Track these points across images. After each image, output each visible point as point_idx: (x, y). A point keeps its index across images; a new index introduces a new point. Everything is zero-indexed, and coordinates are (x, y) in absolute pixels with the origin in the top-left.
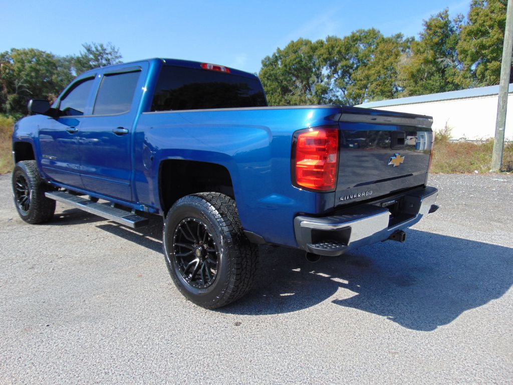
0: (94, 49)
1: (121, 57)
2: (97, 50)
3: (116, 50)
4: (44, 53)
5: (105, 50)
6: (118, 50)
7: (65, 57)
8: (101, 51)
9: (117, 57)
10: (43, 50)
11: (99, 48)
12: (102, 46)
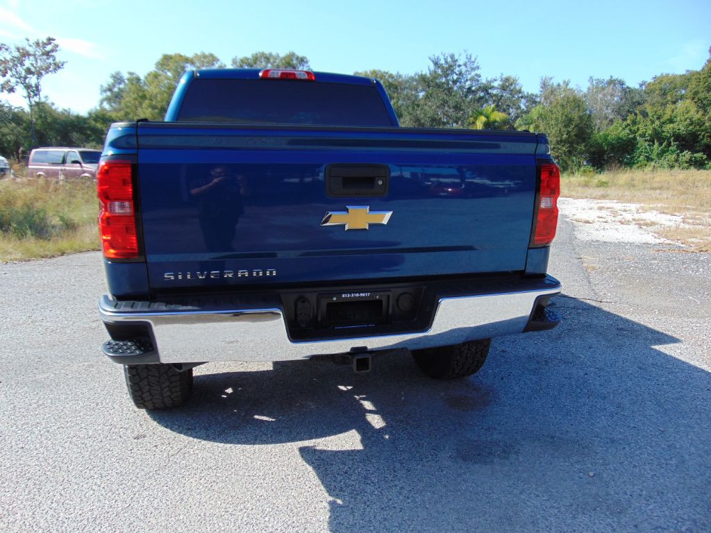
0: (442, 62)
1: (478, 68)
2: (446, 62)
3: (473, 59)
4: (387, 73)
5: (457, 60)
6: (476, 59)
7: (413, 75)
8: (452, 64)
9: (473, 69)
10: (386, 71)
11: (449, 60)
12: (452, 56)
